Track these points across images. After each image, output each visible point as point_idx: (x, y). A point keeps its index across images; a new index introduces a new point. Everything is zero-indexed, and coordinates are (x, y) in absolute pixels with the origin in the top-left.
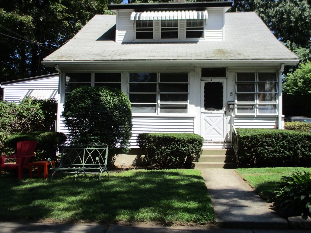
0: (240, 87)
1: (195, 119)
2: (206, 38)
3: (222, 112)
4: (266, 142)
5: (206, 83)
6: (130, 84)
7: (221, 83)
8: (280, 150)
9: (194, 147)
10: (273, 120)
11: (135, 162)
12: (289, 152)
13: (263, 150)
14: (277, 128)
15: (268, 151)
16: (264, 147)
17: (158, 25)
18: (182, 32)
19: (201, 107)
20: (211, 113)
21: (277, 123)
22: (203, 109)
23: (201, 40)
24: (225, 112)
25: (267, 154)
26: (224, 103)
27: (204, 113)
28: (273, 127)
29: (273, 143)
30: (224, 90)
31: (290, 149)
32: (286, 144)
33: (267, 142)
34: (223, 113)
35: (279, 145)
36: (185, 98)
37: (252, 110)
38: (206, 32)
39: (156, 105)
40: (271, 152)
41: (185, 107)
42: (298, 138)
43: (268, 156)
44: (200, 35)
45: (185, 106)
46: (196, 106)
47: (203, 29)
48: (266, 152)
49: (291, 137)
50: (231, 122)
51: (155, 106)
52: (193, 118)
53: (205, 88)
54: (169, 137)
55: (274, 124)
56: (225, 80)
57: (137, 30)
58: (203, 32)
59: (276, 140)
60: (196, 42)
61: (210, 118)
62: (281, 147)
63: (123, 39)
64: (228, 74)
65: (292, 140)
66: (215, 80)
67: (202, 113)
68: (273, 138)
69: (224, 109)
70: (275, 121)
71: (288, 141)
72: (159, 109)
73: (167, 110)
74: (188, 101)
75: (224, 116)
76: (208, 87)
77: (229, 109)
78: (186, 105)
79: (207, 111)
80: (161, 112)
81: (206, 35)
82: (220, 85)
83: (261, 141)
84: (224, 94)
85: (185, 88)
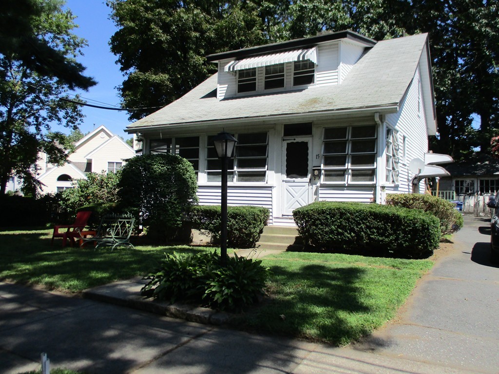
0: (328, 147)
1: (274, 190)
2: (318, 83)
3: (307, 179)
4: (318, 219)
5: (288, 144)
6: (208, 148)
7: (307, 143)
8: (337, 230)
10: (371, 191)
12: (350, 234)
13: (316, 229)
14: (375, 201)
15: (323, 231)
16: (317, 226)
18: (289, 79)
19: (282, 173)
20: (294, 182)
21: (375, 194)
22: (284, 177)
23: (311, 87)
24: (310, 179)
25: (321, 235)
26: (310, 168)
27: (286, 182)
28: (369, 200)
29: (328, 221)
30: (310, 151)
31: (352, 230)
32: (346, 223)
33: (320, 220)
34: (308, 181)
35: (336, 225)
36: (262, 163)
37: (341, 178)
38: (317, 76)
39: (233, 172)
40: (326, 233)
41: (263, 174)
42: (360, 215)
43: (322, 238)
44: (310, 80)
46: (276, 172)
47: (313, 71)
48: (320, 233)
49: (350, 214)
50: (316, 193)
52: (271, 187)
53: (287, 150)
56: (311, 138)
57: (239, 82)
58: (314, 75)
59: (331, 217)
61: (293, 187)
62: (339, 227)
63: (224, 94)
64: (314, 130)
65: (352, 219)
66: (299, 139)
67: (283, 181)
68: (328, 214)
69: (309, 176)
70: (372, 193)
71: (348, 219)
72: (236, 177)
73: (244, 178)
74: (266, 166)
75: (309, 184)
76: (290, 147)
77: (316, 177)
78: (264, 172)
79: (289, 179)
80: (238, 180)
81: (317, 79)
82: (305, 145)
83: (313, 219)
84: (310, 157)
85: (263, 150)
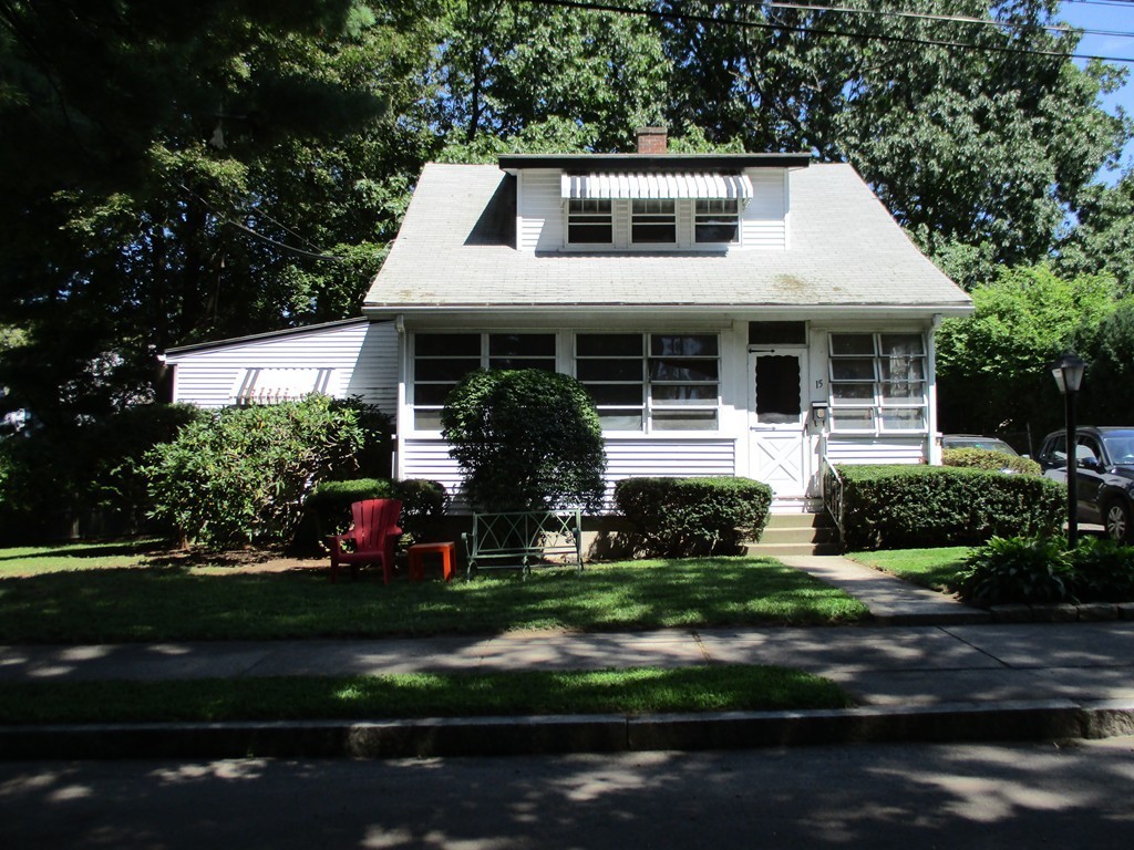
0: (840, 367)
1: (737, 443)
2: (745, 242)
3: (800, 425)
4: (910, 492)
5: (758, 358)
6: (578, 361)
7: (796, 359)
8: (940, 510)
9: (753, 506)
10: (917, 444)
11: (595, 548)
12: (960, 514)
13: (903, 510)
14: (927, 463)
15: (915, 513)
16: (905, 504)
17: (626, 209)
18: (686, 227)
19: (749, 410)
20: (774, 430)
21: (926, 451)
22: (754, 420)
23: (731, 247)
24: (806, 426)
25: (912, 519)
26: (804, 403)
27: (757, 430)
28: (916, 461)
29: (926, 495)
30: (803, 374)
31: (963, 508)
32: (955, 496)
33: (913, 494)
34: (802, 427)
35: (939, 500)
36: (711, 393)
37: (868, 422)
38: (745, 227)
39: (641, 410)
40: (922, 514)
41: (712, 416)
42: (978, 483)
43: (914, 524)
44: (729, 234)
45: (711, 413)
46: (738, 407)
47: (736, 219)
48: (910, 516)
49: (963, 481)
51: (639, 412)
52: (733, 440)
53: (758, 369)
54: (698, 486)
55: (920, 454)
56: (806, 350)
57: (571, 219)
58: (737, 226)
59: (931, 488)
60: (722, 254)
61: (772, 440)
62: (944, 503)
63: (536, 243)
64: (810, 335)
65: (966, 489)
66: (782, 351)
67: (751, 429)
68: (926, 483)
69: (804, 415)
71: (959, 490)
72: (650, 419)
73: (670, 422)
74: (720, 398)
75: (803, 434)
76: (763, 364)
77: (816, 419)
78: (715, 411)
79: (763, 425)
80: (655, 427)
81: (745, 235)
82: (792, 364)
83: (899, 492)
84: (803, 384)
85: (711, 369)
